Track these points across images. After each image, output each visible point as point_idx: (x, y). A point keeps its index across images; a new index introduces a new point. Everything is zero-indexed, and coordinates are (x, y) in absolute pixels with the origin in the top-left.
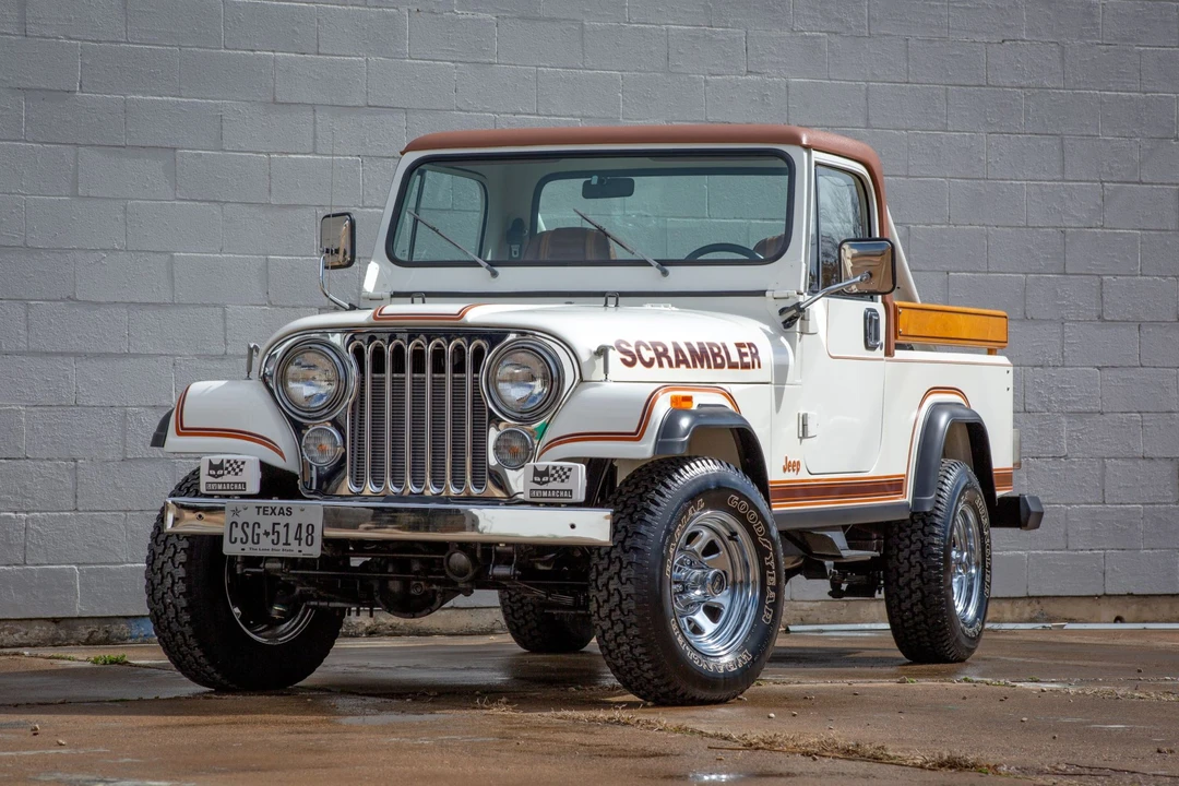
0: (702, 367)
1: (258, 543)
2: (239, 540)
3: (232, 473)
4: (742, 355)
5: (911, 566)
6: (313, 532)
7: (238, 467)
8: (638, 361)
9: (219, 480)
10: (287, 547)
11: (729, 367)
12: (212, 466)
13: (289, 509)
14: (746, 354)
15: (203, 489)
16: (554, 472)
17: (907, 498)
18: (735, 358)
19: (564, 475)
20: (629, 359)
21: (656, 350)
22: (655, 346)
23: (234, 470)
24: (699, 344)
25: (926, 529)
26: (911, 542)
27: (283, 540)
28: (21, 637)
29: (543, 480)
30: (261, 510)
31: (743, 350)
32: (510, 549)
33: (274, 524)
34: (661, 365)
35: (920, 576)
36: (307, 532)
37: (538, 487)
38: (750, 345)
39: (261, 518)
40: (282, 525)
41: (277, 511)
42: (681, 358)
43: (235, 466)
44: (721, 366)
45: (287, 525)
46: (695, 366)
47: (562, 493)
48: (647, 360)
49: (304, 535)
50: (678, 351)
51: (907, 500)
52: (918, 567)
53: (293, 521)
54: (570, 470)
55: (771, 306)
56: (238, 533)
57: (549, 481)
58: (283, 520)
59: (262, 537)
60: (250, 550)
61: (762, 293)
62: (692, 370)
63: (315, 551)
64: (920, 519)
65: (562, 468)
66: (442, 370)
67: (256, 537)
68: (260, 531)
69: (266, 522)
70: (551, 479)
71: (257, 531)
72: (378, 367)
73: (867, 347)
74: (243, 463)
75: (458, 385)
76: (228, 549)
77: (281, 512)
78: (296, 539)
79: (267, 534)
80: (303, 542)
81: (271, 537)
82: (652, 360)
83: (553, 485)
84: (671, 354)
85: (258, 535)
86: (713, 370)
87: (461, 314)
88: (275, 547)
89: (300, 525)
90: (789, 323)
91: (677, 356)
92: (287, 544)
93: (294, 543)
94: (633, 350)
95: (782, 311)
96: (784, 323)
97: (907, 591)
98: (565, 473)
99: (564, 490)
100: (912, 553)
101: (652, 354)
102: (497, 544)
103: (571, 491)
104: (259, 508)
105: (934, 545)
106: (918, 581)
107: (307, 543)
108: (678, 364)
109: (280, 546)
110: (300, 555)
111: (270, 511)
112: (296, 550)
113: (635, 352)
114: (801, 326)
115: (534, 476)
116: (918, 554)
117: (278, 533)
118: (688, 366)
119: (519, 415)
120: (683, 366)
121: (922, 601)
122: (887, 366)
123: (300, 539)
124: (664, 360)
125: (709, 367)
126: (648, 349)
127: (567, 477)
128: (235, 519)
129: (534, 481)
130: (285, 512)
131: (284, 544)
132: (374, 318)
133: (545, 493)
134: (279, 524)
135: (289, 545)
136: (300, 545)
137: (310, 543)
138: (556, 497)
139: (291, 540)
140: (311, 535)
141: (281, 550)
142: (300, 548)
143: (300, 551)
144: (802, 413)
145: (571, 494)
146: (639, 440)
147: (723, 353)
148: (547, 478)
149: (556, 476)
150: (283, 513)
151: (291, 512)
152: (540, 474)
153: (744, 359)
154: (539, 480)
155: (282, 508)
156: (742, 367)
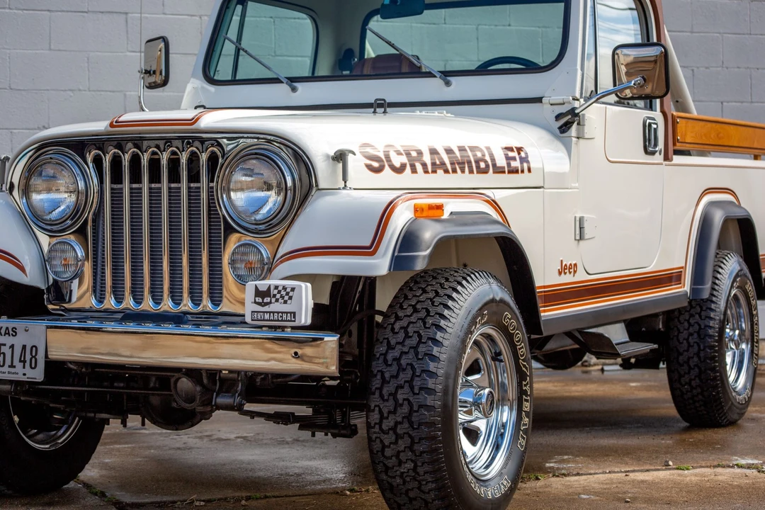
0: (463, 171)
4: (508, 158)
5: (689, 346)
6: (36, 354)
8: (387, 168)
10: (12, 370)
11: (494, 172)
14: (514, 159)
16: (276, 292)
17: (686, 287)
18: (501, 162)
19: (287, 295)
20: (376, 164)
21: (408, 154)
22: (407, 150)
25: (703, 313)
26: (690, 325)
27: (8, 362)
29: (265, 301)
31: (511, 154)
32: (235, 376)
34: (414, 171)
35: (698, 354)
36: (31, 354)
37: (260, 308)
38: (519, 150)
40: (8, 345)
42: (438, 163)
44: (485, 171)
45: (12, 347)
46: (454, 171)
47: (284, 316)
48: (397, 165)
49: (28, 357)
50: (433, 152)
51: (685, 289)
52: (696, 347)
53: (18, 341)
54: (293, 289)
55: (547, 112)
57: (270, 303)
58: (9, 340)
61: (539, 100)
62: (452, 175)
63: (38, 374)
64: (698, 305)
65: (285, 288)
66: (178, 180)
70: (273, 300)
72: (117, 178)
73: (646, 152)
75: (194, 195)
78: (20, 361)
80: (27, 364)
83: (276, 307)
84: (427, 158)
86: (475, 175)
87: (195, 120)
88: (2, 369)
89: (24, 347)
90: (565, 128)
91: (433, 161)
92: (12, 366)
93: (19, 365)
94: (382, 156)
95: (558, 117)
96: (560, 128)
97: (686, 367)
98: (287, 294)
99: (287, 313)
100: (691, 334)
101: (404, 159)
102: (220, 371)
103: (294, 313)
105: (711, 327)
106: (696, 359)
107: (31, 367)
108: (434, 169)
109: (6, 369)
110: (24, 379)
112: (21, 373)
113: (384, 158)
114: (578, 130)
115: (256, 296)
116: (695, 335)
117: (4, 354)
118: (446, 171)
119: (253, 227)
120: (440, 172)
121: (699, 376)
122: (666, 169)
123: (24, 362)
124: (419, 167)
125: (471, 172)
126: (399, 153)
127: (290, 298)
129: (255, 302)
130: (11, 332)
131: (9, 366)
132: (111, 125)
133: (267, 316)
134: (5, 345)
135: (14, 367)
136: (24, 367)
137: (33, 366)
138: (278, 320)
139: (16, 362)
140: (34, 357)
141: (9, 373)
142: (24, 371)
143: (24, 374)
144: (578, 216)
145: (294, 317)
146: (372, 254)
147: (487, 158)
148: (269, 299)
149: (278, 296)
150: (9, 334)
151: (16, 333)
152: (258, 293)
153: (514, 164)
154: (261, 300)
155: (7, 328)
156: (510, 172)
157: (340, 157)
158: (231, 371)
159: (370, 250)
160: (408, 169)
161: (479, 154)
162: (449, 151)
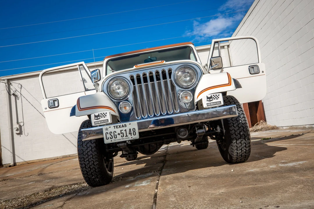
1: (116, 138)
2: (109, 138)
3: (103, 117)
6: (135, 130)
7: (105, 115)
9: (99, 120)
12: (95, 116)
13: (125, 125)
15: (93, 124)
23: (103, 116)
27: (125, 135)
29: (211, 100)
30: (116, 127)
33: (121, 131)
37: (209, 102)
39: (116, 130)
41: (121, 126)
43: (103, 115)
45: (126, 130)
49: (132, 132)
53: (127, 128)
54: (219, 95)
56: (108, 136)
57: (212, 100)
58: (124, 129)
59: (118, 136)
60: (114, 141)
63: (137, 136)
65: (216, 95)
67: (115, 136)
68: (117, 134)
69: (118, 131)
71: (115, 134)
74: (106, 113)
76: (106, 142)
77: (123, 126)
78: (129, 134)
79: (119, 134)
80: (132, 134)
81: (121, 135)
83: (214, 101)
85: (116, 135)
88: (122, 138)
89: (130, 129)
92: (127, 136)
98: (217, 97)
99: (218, 102)
104: (114, 126)
107: (134, 135)
109: (124, 137)
110: (132, 139)
111: (119, 127)
112: (130, 137)
115: (207, 99)
117: (123, 133)
119: (187, 87)
127: (218, 98)
128: (107, 131)
129: (207, 101)
130: (124, 126)
131: (126, 136)
133: (212, 104)
134: (123, 130)
135: (128, 136)
136: (131, 135)
137: (134, 134)
138: (216, 104)
139: (128, 134)
140: (134, 132)
141: (126, 138)
142: (131, 137)
143: (132, 138)
145: (221, 103)
148: (212, 99)
149: (215, 98)
150: (123, 127)
151: (126, 126)
152: (209, 98)
154: (209, 100)
155: (123, 125)
158: (201, 122)
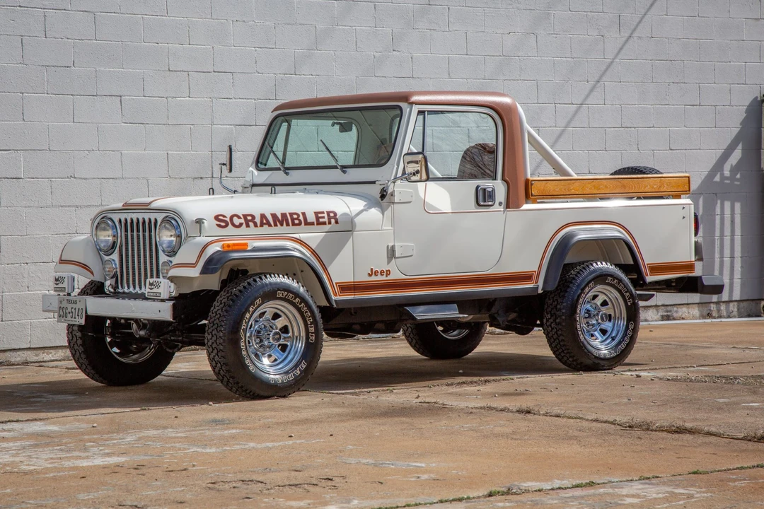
0: (282, 226)
1: (67, 317)
2: (61, 316)
3: (61, 283)
4: (318, 218)
7: (63, 279)
8: (230, 225)
10: (75, 319)
11: (306, 225)
12: (57, 280)
13: (76, 301)
14: (324, 217)
16: (155, 283)
17: (540, 283)
18: (311, 218)
20: (223, 224)
21: (246, 219)
22: (245, 216)
23: (62, 281)
24: (282, 214)
27: (74, 316)
28: (52, 356)
31: (320, 215)
32: (146, 322)
33: (71, 308)
34: (248, 226)
37: (150, 291)
38: (329, 212)
39: (68, 305)
41: (72, 302)
42: (265, 221)
44: (300, 224)
45: (75, 309)
46: (276, 225)
47: (158, 294)
48: (237, 224)
49: (80, 313)
50: (263, 216)
51: (538, 284)
53: (77, 307)
54: (161, 282)
56: (61, 312)
58: (74, 306)
60: (65, 321)
61: (374, 182)
62: (274, 228)
63: (83, 321)
65: (158, 282)
66: (145, 231)
67: (66, 314)
68: (67, 311)
69: (70, 306)
73: (479, 205)
74: (65, 278)
75: (150, 238)
78: (77, 315)
81: (70, 314)
82: (241, 225)
83: (155, 290)
84: (258, 220)
87: (149, 204)
88: (71, 319)
89: (79, 309)
91: (262, 222)
94: (228, 220)
96: (380, 198)
98: (159, 285)
101: (242, 221)
103: (160, 293)
104: (67, 300)
108: (262, 225)
109: (73, 319)
110: (79, 324)
113: (229, 221)
115: (149, 285)
117: (72, 312)
118: (270, 225)
119: (168, 254)
120: (266, 226)
123: (79, 316)
124: (251, 224)
125: (288, 225)
126: (239, 217)
128: (61, 305)
129: (149, 288)
132: (123, 206)
133: (152, 294)
134: (73, 308)
136: (79, 318)
137: (81, 318)
138: (155, 296)
139: (76, 317)
140: (82, 313)
141: (73, 321)
142: (79, 320)
143: (79, 322)
144: (391, 244)
145: (161, 295)
146: (195, 267)
147: (301, 218)
148: (153, 287)
149: (156, 285)
150: (74, 303)
151: (77, 303)
152: (151, 284)
153: (321, 220)
155: (74, 301)
156: (317, 224)
157: (199, 222)
158: (144, 320)
159: (193, 265)
160: (244, 225)
161: (295, 216)
162: (274, 216)
